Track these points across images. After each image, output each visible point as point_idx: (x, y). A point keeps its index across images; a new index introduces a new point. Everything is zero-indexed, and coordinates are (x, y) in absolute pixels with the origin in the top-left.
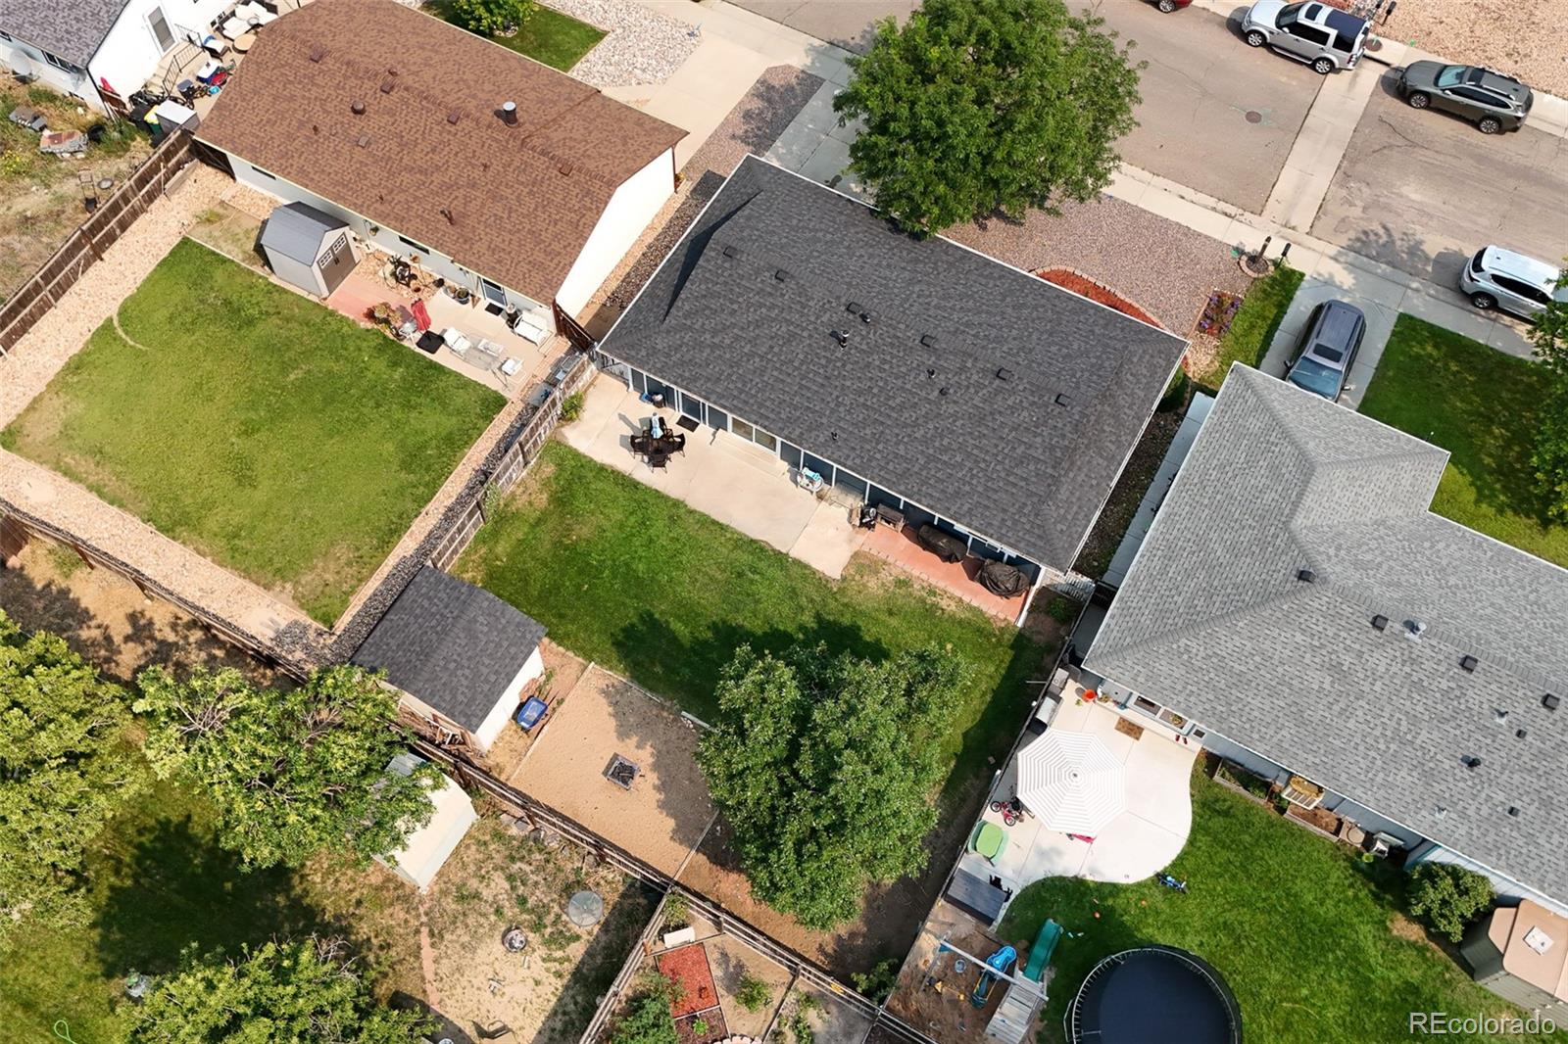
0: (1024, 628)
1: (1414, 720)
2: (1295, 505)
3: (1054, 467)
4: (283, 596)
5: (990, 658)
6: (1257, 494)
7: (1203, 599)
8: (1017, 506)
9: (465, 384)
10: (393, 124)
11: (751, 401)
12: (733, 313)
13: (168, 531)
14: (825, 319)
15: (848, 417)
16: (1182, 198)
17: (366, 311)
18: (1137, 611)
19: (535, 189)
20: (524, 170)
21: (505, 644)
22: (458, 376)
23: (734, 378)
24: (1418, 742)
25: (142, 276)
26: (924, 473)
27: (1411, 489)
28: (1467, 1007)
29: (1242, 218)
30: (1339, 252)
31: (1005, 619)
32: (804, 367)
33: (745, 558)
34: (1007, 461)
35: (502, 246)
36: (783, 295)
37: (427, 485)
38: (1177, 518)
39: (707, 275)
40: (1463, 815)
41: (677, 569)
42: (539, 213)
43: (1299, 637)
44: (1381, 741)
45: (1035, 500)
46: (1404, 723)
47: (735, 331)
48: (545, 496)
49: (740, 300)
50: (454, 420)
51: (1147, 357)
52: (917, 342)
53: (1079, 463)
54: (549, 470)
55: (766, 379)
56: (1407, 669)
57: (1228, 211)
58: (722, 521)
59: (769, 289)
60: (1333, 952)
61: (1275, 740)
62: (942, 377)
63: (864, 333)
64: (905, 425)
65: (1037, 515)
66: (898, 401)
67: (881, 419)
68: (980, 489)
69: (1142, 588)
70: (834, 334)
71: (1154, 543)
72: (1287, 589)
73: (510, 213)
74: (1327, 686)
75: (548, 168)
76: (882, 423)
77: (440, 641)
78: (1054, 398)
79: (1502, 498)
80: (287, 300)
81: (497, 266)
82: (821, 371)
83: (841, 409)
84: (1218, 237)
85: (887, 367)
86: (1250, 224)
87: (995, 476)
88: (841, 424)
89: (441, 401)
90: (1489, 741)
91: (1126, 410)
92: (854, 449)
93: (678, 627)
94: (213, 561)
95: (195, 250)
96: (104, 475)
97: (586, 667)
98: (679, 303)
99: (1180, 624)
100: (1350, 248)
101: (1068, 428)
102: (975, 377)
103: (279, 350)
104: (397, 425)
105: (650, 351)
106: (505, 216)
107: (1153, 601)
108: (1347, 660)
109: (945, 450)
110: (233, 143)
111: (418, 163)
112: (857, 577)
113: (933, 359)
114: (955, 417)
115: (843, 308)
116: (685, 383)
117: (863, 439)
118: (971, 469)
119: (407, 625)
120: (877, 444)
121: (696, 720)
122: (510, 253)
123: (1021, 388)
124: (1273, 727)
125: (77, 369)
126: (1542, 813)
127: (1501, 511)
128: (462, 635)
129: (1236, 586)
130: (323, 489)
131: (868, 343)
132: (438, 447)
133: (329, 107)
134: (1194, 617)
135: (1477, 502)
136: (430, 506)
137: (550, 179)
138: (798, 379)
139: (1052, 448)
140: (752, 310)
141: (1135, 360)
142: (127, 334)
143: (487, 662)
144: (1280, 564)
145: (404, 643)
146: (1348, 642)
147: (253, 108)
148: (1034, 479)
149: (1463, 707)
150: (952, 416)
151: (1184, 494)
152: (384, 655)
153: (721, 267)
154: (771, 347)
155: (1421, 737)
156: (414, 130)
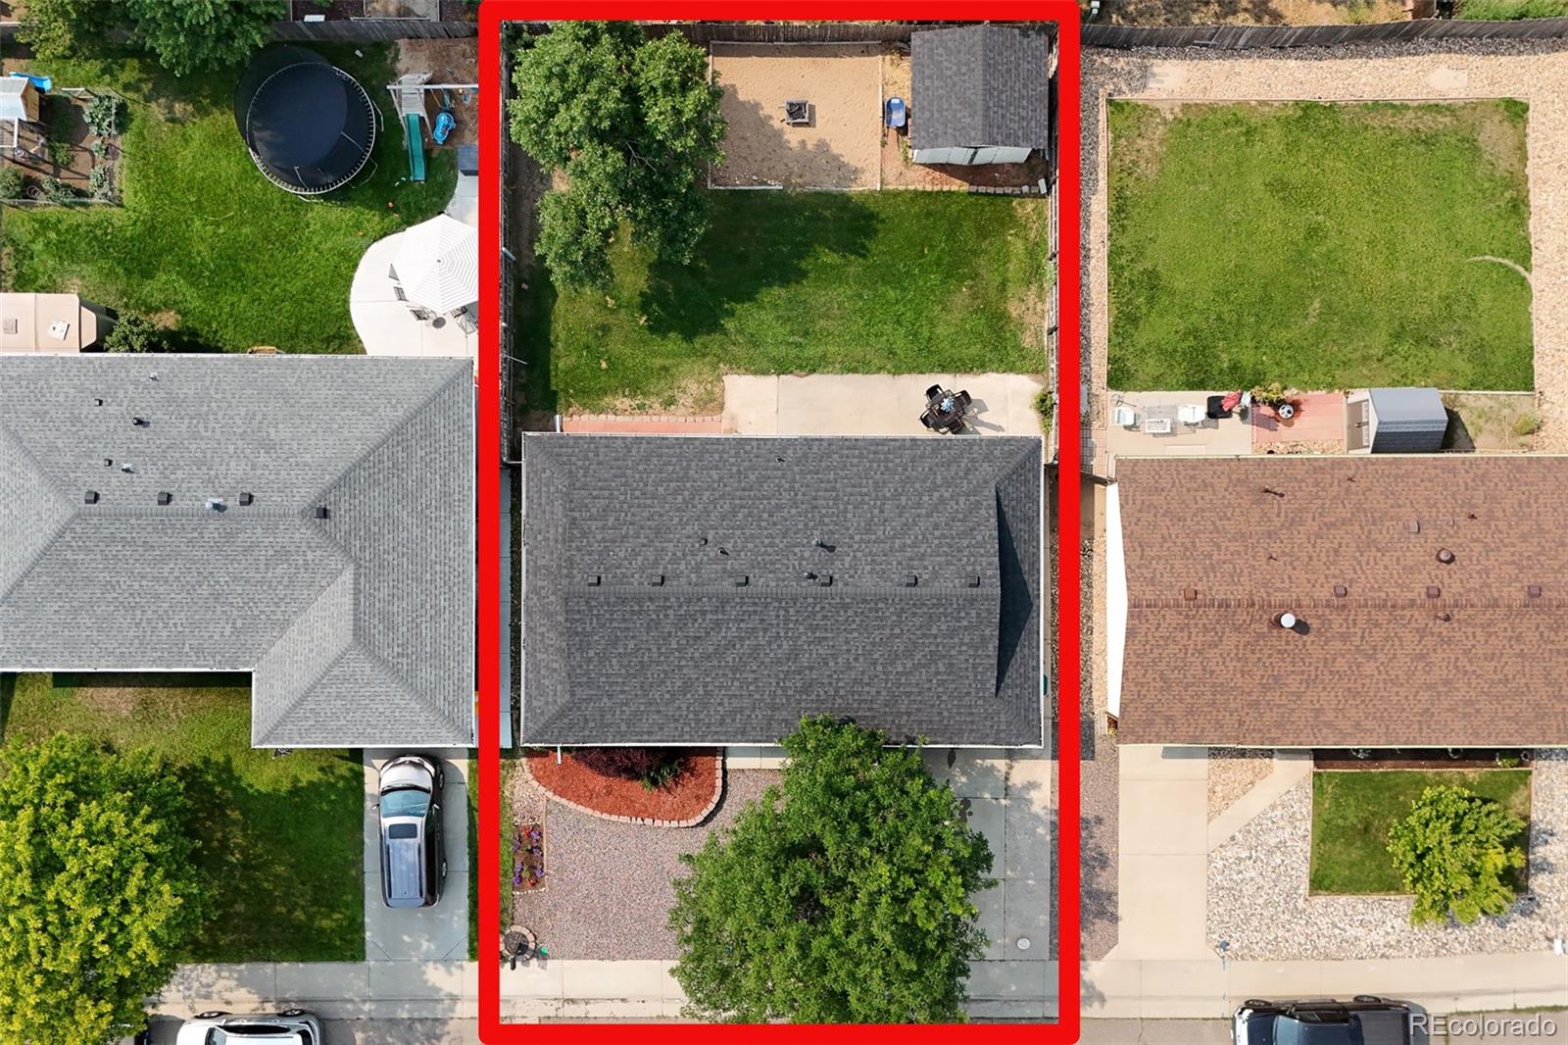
0: (553, 417)
1: (195, 436)
2: (357, 591)
3: (575, 519)
4: (1167, 106)
5: (567, 373)
6: (395, 590)
7: (400, 460)
8: (591, 472)
9: (1157, 383)
10: (1398, 559)
11: (871, 456)
12: (936, 527)
13: (1307, 107)
14: (848, 559)
15: (777, 481)
16: (623, 1000)
17: (1302, 407)
18: (451, 428)
19: (1207, 562)
20: (1232, 576)
21: (936, 115)
22: (1170, 388)
23: (900, 469)
24: (186, 421)
25: (1537, 329)
26: (685, 464)
27: (272, 682)
28: (104, 284)
29: (556, 1004)
30: (453, 1011)
31: (571, 416)
32: (841, 507)
33: (811, 352)
34: (618, 506)
35: (1201, 493)
36: (899, 563)
37: (1122, 267)
38: (456, 541)
39: (982, 551)
40: (136, 383)
41: (860, 310)
42: (1187, 540)
43: (308, 458)
44: (215, 409)
45: (578, 484)
46: (202, 430)
47: (924, 511)
48: (1014, 314)
49: (936, 542)
50: (1143, 342)
51: (550, 700)
52: (751, 575)
53: (559, 546)
54: (1027, 341)
55: (870, 481)
56: (213, 473)
57: (573, 1006)
58: (850, 375)
59: (916, 563)
60: (212, 272)
61: (299, 372)
62: (712, 554)
63: (804, 563)
64: (722, 497)
65: (571, 472)
66: (740, 516)
67: (747, 493)
68: (629, 472)
69: (456, 454)
70: (832, 549)
71: (466, 506)
72: (332, 495)
73: (1216, 527)
74: (272, 431)
75: (1210, 589)
76: (744, 490)
77: (987, 83)
78: (603, 579)
79: (210, 778)
80: (1383, 377)
81: (1191, 473)
82: (824, 511)
83: (787, 486)
84: (567, 963)
85: (767, 541)
86: (544, 999)
87: (622, 488)
88: (780, 473)
89: (1167, 354)
90: (132, 446)
91: (545, 629)
92: (757, 457)
93: (830, 258)
94: (1248, 103)
95: (1511, 382)
96: (1405, 123)
97: (882, 183)
98: (993, 512)
99: (409, 426)
100: (442, 1022)
101: (577, 559)
102: (682, 567)
103: (1349, 324)
104: (1187, 309)
105: (991, 457)
106: (1218, 523)
107: (442, 443)
108: (263, 458)
109: (677, 492)
110: (1545, 466)
111: (1342, 532)
112: (709, 386)
113: (729, 567)
114: (682, 524)
115: (836, 577)
116: (942, 444)
117: (753, 469)
118: (646, 485)
119: (1025, 86)
120: (739, 471)
121: (768, 188)
122: (1189, 490)
123: (637, 576)
124: (304, 381)
125: (1514, 206)
126: (76, 412)
127: (206, 761)
128: (973, 97)
129: (377, 483)
130: (1207, 215)
131: (795, 555)
132: (1138, 308)
133: (1478, 547)
134: (400, 439)
135: (229, 760)
136: (1105, 252)
137: (1201, 579)
138: (841, 494)
139: (584, 535)
140: (920, 537)
141: (559, 688)
142: (1500, 264)
143: (940, 91)
144: (347, 519)
145: (1016, 69)
146: (267, 472)
147: (1555, 510)
148: (586, 501)
149: (160, 463)
150: (687, 524)
151: (461, 570)
152: (1025, 52)
153: (973, 564)
154: (882, 512)
155: (184, 427)
156: (1372, 562)
